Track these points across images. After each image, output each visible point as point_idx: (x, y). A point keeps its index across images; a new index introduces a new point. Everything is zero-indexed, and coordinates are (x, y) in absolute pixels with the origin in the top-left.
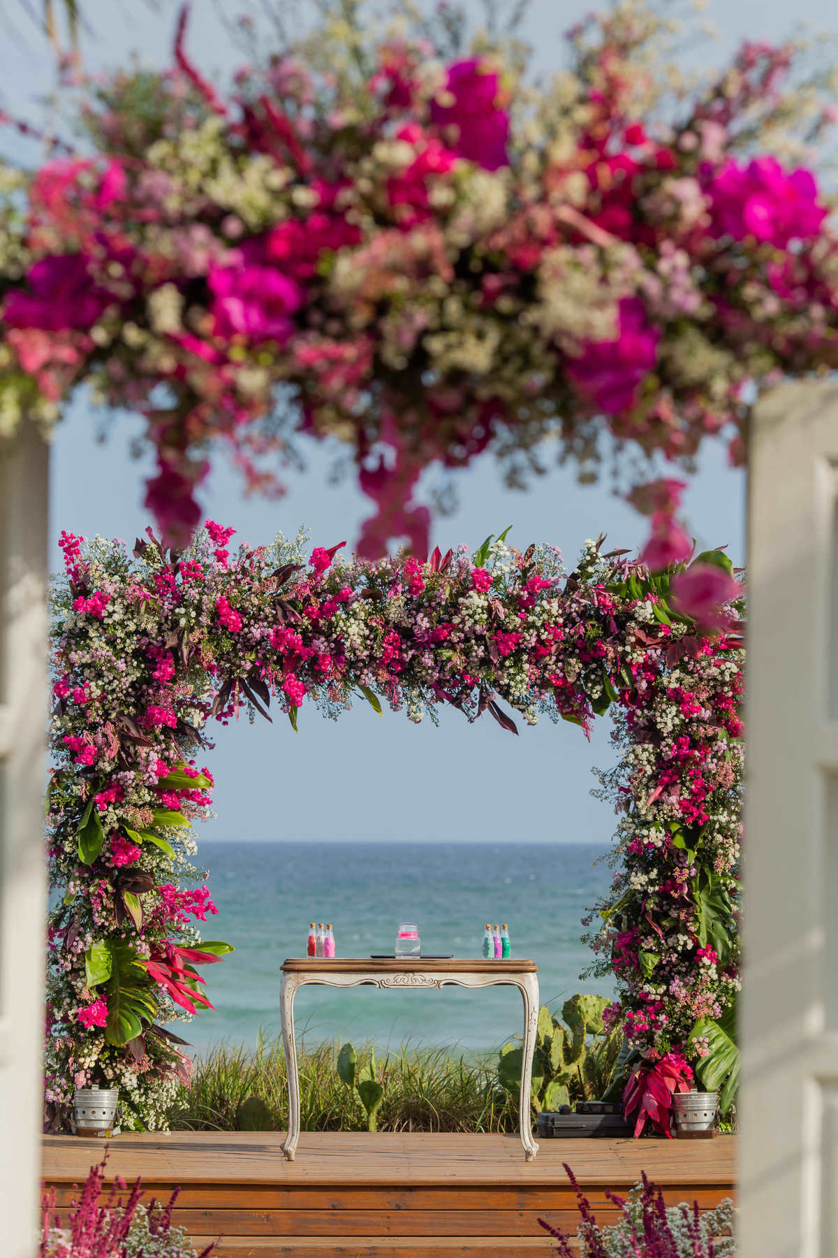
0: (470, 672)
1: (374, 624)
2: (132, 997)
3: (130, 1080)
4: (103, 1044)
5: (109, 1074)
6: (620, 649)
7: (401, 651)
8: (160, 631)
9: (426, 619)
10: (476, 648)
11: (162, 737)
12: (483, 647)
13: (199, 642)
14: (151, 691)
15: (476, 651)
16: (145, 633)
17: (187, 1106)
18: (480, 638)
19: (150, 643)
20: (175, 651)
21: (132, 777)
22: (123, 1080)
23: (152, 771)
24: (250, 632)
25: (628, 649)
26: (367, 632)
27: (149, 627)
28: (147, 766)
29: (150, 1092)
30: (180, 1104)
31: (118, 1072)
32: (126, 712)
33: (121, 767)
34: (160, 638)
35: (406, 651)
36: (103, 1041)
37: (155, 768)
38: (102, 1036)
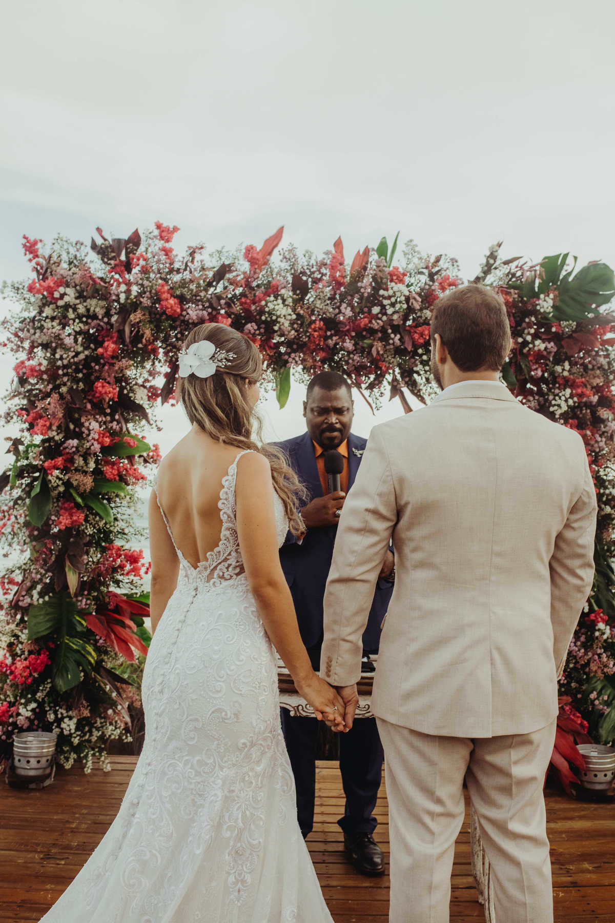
0: (387, 359)
1: (302, 312)
2: (75, 647)
3: (69, 725)
4: (48, 689)
5: (51, 717)
6: (520, 340)
7: (326, 338)
8: (108, 314)
9: (349, 309)
10: (392, 336)
11: (108, 411)
12: (398, 336)
13: (140, 322)
14: (97, 367)
15: (393, 339)
16: (95, 317)
17: (130, 739)
18: (396, 329)
19: (99, 325)
20: (121, 333)
21: (75, 445)
22: (63, 725)
23: (93, 439)
24: (188, 314)
25: (529, 338)
26: (294, 317)
27: (97, 310)
28: (88, 435)
29: (94, 730)
30: (124, 737)
31: (59, 716)
32: (75, 387)
33: (69, 435)
34: (106, 320)
35: (331, 337)
36: (49, 686)
37: (96, 437)
38: (49, 681)
